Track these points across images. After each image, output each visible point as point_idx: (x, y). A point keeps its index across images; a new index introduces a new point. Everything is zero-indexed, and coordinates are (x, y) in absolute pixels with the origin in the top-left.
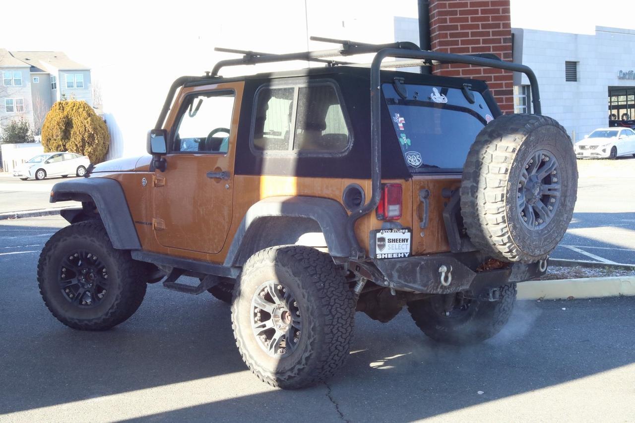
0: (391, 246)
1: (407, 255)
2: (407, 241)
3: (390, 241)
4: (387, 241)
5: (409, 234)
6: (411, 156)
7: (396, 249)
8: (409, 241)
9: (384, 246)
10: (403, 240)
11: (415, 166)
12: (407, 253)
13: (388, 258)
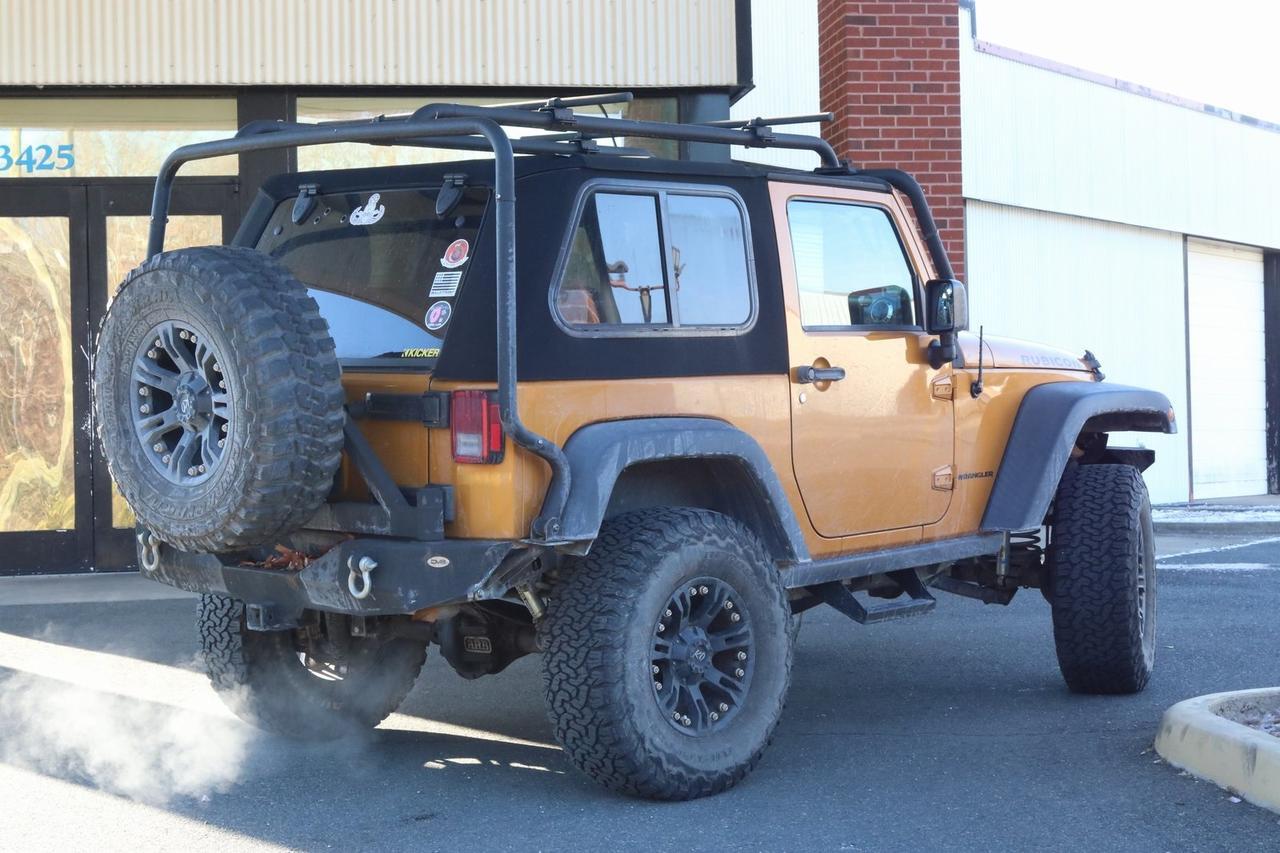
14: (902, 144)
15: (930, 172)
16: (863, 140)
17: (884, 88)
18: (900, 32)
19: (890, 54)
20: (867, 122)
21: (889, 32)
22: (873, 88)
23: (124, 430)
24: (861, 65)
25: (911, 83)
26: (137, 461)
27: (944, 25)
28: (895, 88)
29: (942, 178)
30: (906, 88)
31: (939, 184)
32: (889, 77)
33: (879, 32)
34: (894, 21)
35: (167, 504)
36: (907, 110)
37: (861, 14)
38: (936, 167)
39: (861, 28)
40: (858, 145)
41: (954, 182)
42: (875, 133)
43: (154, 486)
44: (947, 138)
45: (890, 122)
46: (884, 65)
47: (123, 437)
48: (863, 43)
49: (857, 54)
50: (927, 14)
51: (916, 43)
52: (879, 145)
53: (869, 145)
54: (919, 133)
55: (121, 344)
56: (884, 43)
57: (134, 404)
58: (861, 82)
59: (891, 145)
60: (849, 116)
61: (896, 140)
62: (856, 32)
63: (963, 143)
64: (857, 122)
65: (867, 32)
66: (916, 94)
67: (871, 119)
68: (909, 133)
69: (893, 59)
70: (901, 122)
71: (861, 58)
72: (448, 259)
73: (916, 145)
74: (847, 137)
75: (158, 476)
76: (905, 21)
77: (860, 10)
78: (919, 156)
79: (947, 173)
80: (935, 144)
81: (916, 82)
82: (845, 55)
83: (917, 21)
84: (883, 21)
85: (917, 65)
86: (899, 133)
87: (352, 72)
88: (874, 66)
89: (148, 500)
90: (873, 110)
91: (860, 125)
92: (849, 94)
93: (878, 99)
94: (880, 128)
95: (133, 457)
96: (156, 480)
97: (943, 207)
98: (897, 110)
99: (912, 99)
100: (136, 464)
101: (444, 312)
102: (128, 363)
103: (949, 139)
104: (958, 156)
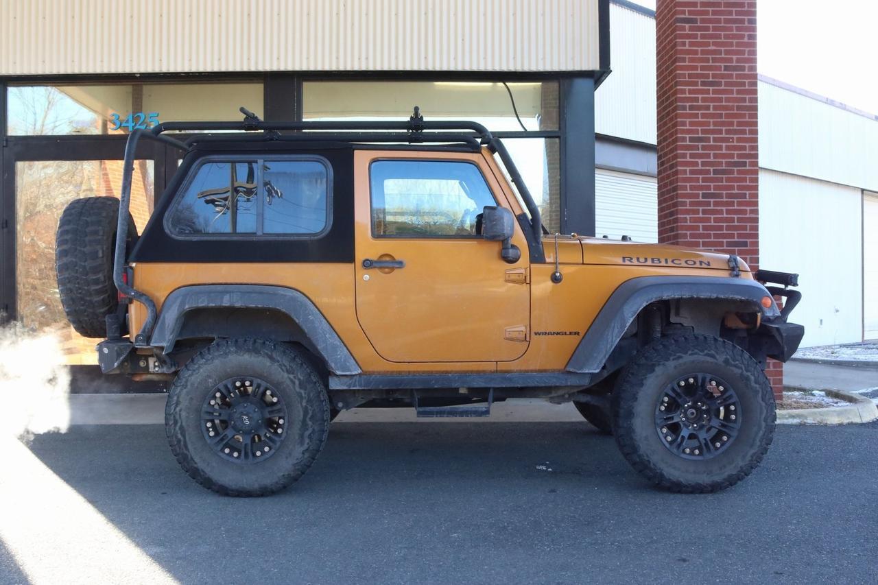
14: (715, 108)
15: (735, 128)
16: (688, 104)
17: (703, 68)
18: (715, 29)
19: (708, 44)
20: (690, 92)
21: (707, 29)
22: (695, 68)
24: (688, 52)
25: (722, 65)
27: (746, 24)
28: (710, 68)
29: (744, 132)
30: (719, 68)
31: (741, 136)
32: (707, 60)
33: (700, 29)
34: (710, 21)
36: (719, 84)
37: (687, 16)
38: (739, 124)
39: (687, 26)
40: (684, 108)
41: (752, 134)
42: (696, 100)
44: (747, 104)
45: (707, 92)
46: (703, 52)
48: (688, 36)
49: (684, 44)
50: (734, 17)
51: (726, 37)
52: (699, 108)
53: (691, 108)
54: (728, 100)
56: (703, 37)
58: (687, 64)
59: (708, 108)
60: (678, 87)
61: (712, 104)
62: (683, 29)
63: (759, 107)
64: (683, 92)
65: (691, 29)
66: (726, 72)
67: (693, 90)
68: (720, 100)
69: (710, 48)
70: (715, 92)
71: (687, 47)
73: (726, 108)
74: (676, 102)
76: (718, 21)
77: (687, 14)
78: (728, 116)
79: (747, 128)
80: (739, 108)
81: (726, 64)
82: (675, 45)
83: (727, 21)
84: (703, 21)
85: (727, 52)
86: (713, 100)
87: (338, 62)
88: (696, 52)
90: (696, 84)
91: (685, 94)
92: (678, 72)
93: (698, 76)
94: (700, 96)
97: (744, 152)
98: (712, 84)
99: (723, 76)
103: (749, 104)
104: (756, 116)
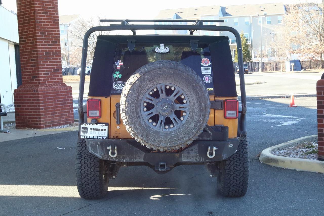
0: (92, 132)
1: (105, 138)
2: (105, 130)
3: (91, 129)
4: (89, 129)
5: (107, 127)
6: (118, 84)
7: (96, 134)
8: (107, 131)
9: (87, 132)
10: (102, 130)
11: (118, 89)
12: (105, 137)
13: (89, 138)
17: (42, 7)
23: (138, 116)
26: (144, 125)
28: (45, 8)
29: (56, 31)
35: (159, 137)
38: (54, 28)
40: (38, 22)
43: (152, 133)
44: (56, 21)
47: (138, 118)
52: (42, 22)
55: (141, 91)
57: (142, 109)
58: (38, 5)
61: (46, 21)
64: (37, 16)
66: (49, 9)
67: (40, 15)
68: (48, 19)
70: (46, 16)
72: (203, 63)
73: (50, 22)
75: (153, 130)
78: (51, 25)
89: (150, 137)
90: (41, 13)
92: (35, 8)
93: (41, 10)
94: (42, 18)
95: (143, 124)
96: (152, 131)
97: (56, 38)
98: (45, 13)
99: (48, 11)
100: (144, 126)
101: (210, 78)
102: (142, 96)
